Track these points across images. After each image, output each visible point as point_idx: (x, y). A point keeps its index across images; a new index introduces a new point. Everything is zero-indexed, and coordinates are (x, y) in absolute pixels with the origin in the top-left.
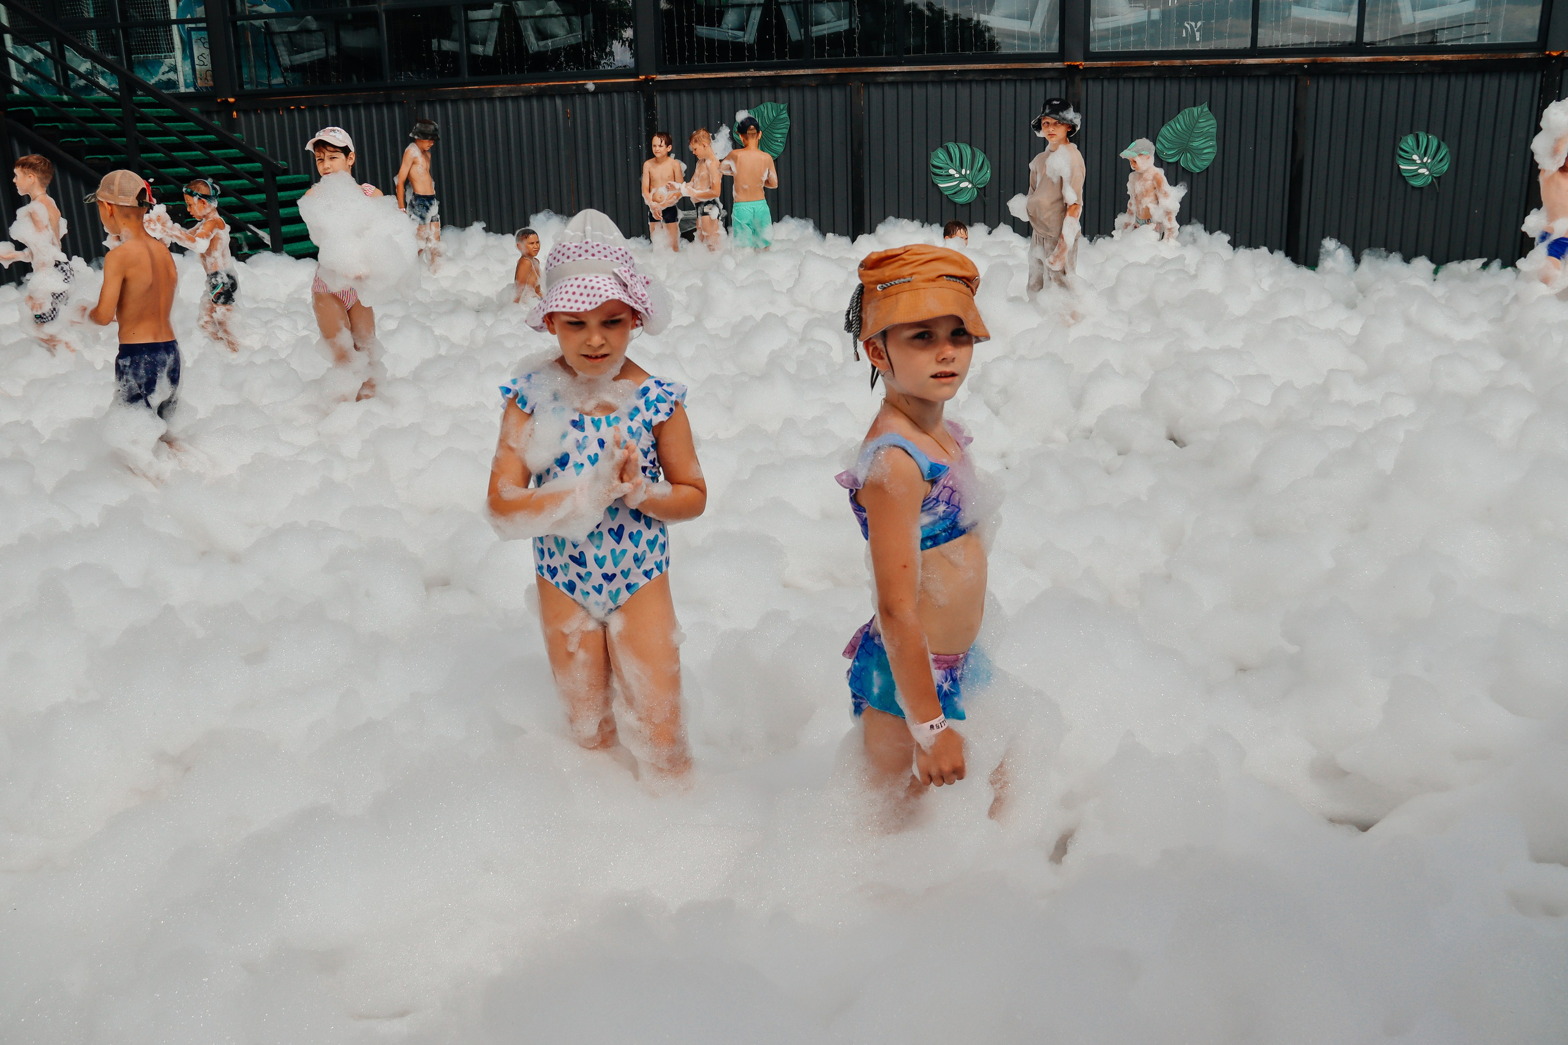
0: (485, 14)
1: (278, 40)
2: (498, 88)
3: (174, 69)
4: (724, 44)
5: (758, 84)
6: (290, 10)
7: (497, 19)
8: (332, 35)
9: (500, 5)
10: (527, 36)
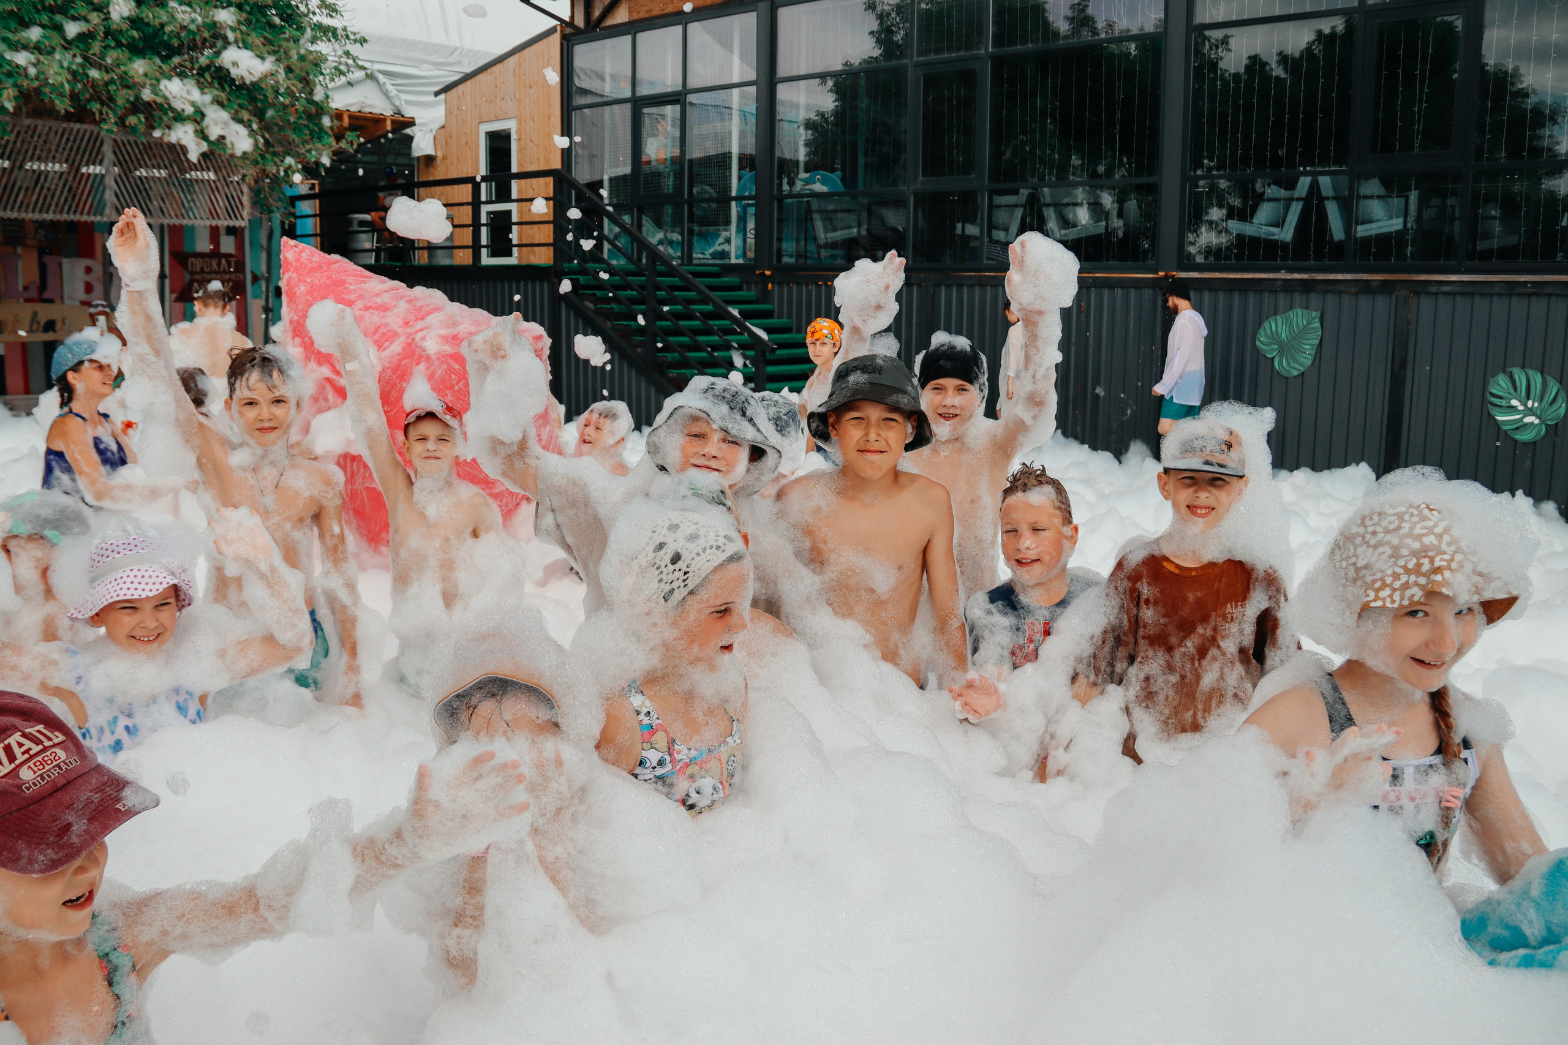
0: (1011, 199)
1: (816, 216)
3: (728, 241)
4: (1255, 241)
5: (1290, 287)
6: (841, 188)
7: (1022, 206)
8: (865, 214)
9: (1026, 192)
10: (1051, 223)
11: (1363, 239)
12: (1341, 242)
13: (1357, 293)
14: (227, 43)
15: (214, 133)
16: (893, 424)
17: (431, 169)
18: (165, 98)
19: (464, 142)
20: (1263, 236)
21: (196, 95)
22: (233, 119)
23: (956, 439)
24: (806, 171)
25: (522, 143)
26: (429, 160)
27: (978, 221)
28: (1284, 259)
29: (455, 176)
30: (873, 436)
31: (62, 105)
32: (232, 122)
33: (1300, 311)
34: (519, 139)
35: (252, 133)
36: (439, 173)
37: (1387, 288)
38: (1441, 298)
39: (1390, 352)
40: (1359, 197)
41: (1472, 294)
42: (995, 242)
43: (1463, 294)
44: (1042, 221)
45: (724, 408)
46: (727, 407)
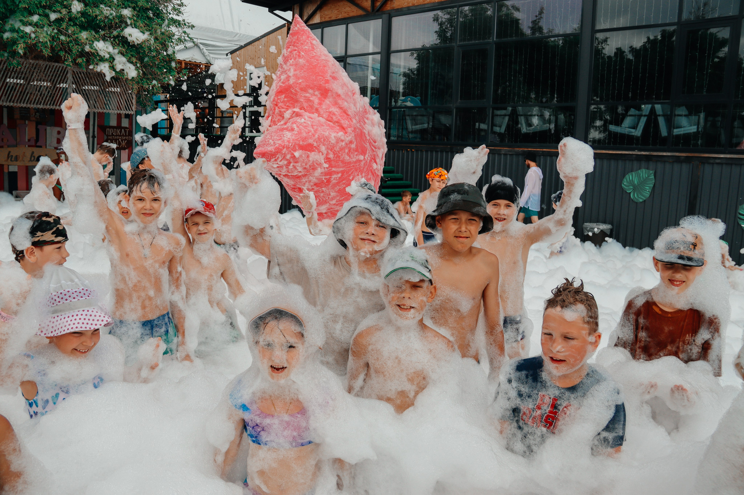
0: (503, 112)
2: (503, 149)
4: (623, 136)
5: (639, 159)
6: (420, 105)
7: (508, 115)
8: (431, 118)
9: (510, 109)
10: (522, 124)
11: (676, 136)
12: (665, 137)
13: (673, 162)
14: (127, 25)
15: (119, 67)
16: (474, 222)
17: (223, 90)
18: (95, 49)
21: (110, 49)
22: (128, 61)
23: (504, 231)
24: (403, 96)
25: (267, 79)
26: (222, 85)
27: (487, 121)
28: (637, 144)
30: (463, 229)
31: (46, 52)
32: (127, 63)
33: (644, 170)
34: (266, 77)
35: (137, 68)
37: (688, 160)
38: (715, 166)
39: (689, 191)
40: (675, 115)
41: (732, 164)
42: (494, 133)
43: (726, 164)
44: (517, 123)
45: (378, 208)
46: (380, 207)
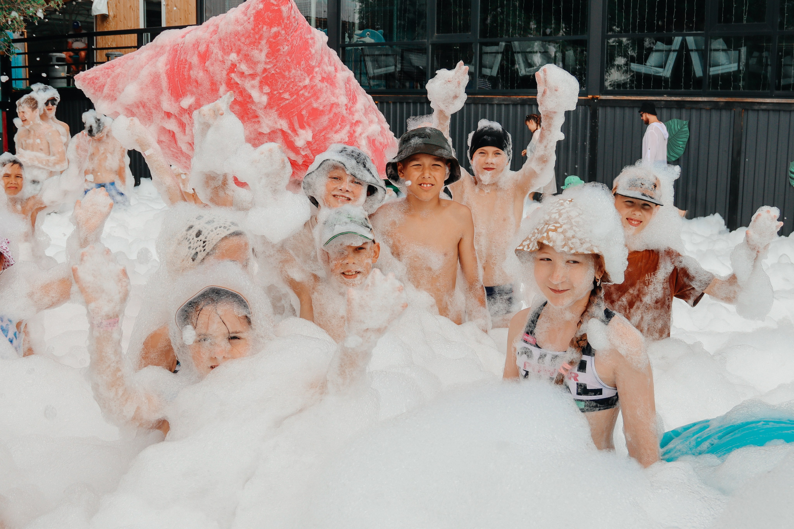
0: (494, 49)
1: (367, 59)
2: (496, 98)
4: (648, 77)
5: (669, 105)
6: (383, 41)
7: (501, 53)
8: (398, 58)
9: (504, 44)
10: (519, 64)
11: (713, 76)
12: (700, 77)
13: (711, 109)
16: (438, 167)
17: (105, 24)
19: (128, 6)
20: (653, 73)
24: (360, 29)
25: (169, 7)
26: (104, 18)
27: (473, 62)
28: (666, 87)
29: (123, 29)
33: (676, 120)
34: (167, 5)
36: (111, 26)
37: (728, 106)
38: (761, 113)
39: (731, 145)
40: (711, 50)
41: (779, 111)
42: (484, 76)
43: (773, 110)
44: (513, 63)
45: (354, 162)
46: (355, 161)
